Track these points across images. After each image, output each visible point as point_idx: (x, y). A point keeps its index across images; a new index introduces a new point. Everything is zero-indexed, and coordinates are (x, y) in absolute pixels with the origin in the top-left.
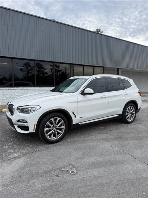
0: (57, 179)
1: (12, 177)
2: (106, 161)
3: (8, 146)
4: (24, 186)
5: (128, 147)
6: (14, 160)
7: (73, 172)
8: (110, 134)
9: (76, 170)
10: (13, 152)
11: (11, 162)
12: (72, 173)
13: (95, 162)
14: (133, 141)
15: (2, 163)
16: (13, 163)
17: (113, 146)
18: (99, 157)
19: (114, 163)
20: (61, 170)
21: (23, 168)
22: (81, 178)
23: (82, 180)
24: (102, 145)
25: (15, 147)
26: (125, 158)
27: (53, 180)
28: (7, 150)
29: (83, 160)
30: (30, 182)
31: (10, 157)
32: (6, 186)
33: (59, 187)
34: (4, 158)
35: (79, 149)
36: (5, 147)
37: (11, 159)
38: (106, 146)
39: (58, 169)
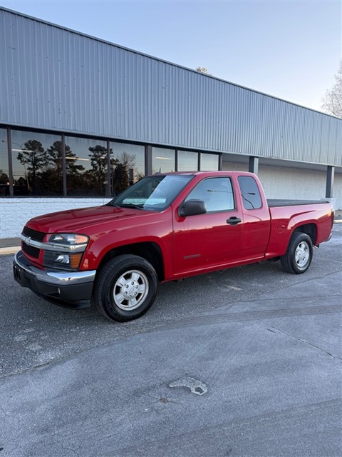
0: (166, 408)
1: (54, 408)
2: (266, 362)
3: (26, 337)
4: (92, 428)
5: (306, 331)
6: (49, 368)
7: (199, 390)
8: (258, 302)
9: (205, 385)
10: (41, 350)
11: (41, 372)
12: (198, 393)
13: (243, 365)
14: (313, 317)
15: (20, 376)
16: (50, 375)
17: (272, 329)
18: (247, 353)
19: (286, 366)
20: (171, 386)
21: (77, 386)
22: (220, 403)
23: (226, 406)
24: (247, 328)
25: (43, 338)
26: (307, 355)
27: (157, 411)
28: (26, 346)
29: (215, 363)
30: (104, 418)
31: (37, 363)
32: (46, 430)
33: (176, 426)
34: (22, 364)
35: (197, 337)
36: (18, 339)
37: (41, 366)
38: (257, 329)
39: (161, 385)
